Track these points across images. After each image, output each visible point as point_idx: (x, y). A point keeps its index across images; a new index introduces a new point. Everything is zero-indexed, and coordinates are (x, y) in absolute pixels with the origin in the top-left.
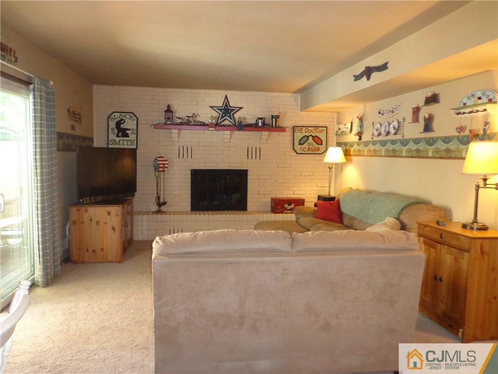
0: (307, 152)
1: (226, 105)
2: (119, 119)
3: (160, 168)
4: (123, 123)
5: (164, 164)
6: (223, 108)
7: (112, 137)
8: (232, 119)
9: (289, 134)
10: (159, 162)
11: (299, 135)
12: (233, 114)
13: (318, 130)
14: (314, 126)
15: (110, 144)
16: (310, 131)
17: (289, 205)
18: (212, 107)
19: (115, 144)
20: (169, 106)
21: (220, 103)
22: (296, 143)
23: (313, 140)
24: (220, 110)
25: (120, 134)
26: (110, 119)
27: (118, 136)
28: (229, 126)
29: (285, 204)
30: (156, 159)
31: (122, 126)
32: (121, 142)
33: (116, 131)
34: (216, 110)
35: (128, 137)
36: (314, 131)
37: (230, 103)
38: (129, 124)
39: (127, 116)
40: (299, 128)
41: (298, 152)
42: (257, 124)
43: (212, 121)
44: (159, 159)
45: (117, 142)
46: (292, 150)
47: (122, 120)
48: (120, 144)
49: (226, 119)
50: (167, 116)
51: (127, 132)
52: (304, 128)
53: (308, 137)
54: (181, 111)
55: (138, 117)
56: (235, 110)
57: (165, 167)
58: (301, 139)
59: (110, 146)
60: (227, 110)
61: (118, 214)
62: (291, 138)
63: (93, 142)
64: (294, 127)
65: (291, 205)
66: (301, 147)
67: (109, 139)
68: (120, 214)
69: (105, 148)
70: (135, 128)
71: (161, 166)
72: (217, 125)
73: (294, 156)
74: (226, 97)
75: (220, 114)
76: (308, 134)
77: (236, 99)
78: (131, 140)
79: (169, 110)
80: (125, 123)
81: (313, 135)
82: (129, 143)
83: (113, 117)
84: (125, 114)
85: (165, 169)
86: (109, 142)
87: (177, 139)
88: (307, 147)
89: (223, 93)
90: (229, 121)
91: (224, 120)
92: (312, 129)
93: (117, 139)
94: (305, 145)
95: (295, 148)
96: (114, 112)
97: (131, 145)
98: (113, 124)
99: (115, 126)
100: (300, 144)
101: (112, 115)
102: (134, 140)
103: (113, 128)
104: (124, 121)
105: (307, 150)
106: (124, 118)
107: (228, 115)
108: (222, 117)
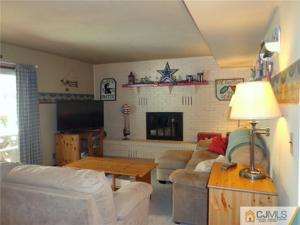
0: (227, 99)
1: (167, 69)
2: (106, 83)
3: (125, 111)
4: (108, 85)
5: (127, 109)
6: (165, 71)
7: (103, 93)
8: (171, 78)
9: (213, 86)
10: (125, 108)
11: (220, 86)
12: (171, 75)
13: (236, 82)
14: (233, 78)
15: (102, 98)
16: (229, 83)
17: (208, 139)
18: (158, 71)
19: (104, 98)
20: (131, 73)
21: (163, 68)
22: (218, 92)
23: (232, 89)
24: (163, 72)
25: (107, 92)
26: (102, 84)
27: (106, 93)
28: (168, 82)
29: (205, 138)
30: (123, 106)
31: (108, 87)
32: (107, 96)
33: (105, 90)
34: (161, 73)
35: (111, 93)
36: (232, 82)
37: (170, 67)
38: (112, 86)
39: (110, 81)
40: (220, 81)
41: (220, 99)
42: (187, 80)
43: (157, 81)
44: (125, 106)
45: (105, 96)
46: (216, 98)
47: (108, 83)
48: (107, 98)
49: (167, 78)
50: (130, 79)
51: (110, 90)
52: (224, 81)
53: (228, 87)
54: (140, 75)
55: (116, 81)
56: (172, 71)
57: (128, 111)
58: (222, 89)
59: (102, 99)
60: (167, 72)
61: (77, 140)
62: (214, 89)
63: (94, 97)
64: (216, 80)
65: (210, 139)
66: (222, 95)
67: (102, 95)
68: (78, 139)
69: (99, 101)
70: (114, 88)
71: (126, 110)
72: (161, 83)
73: (217, 102)
74: (167, 63)
75: (163, 75)
76: (227, 85)
77: (174, 64)
78: (112, 95)
79: (131, 75)
80: (109, 85)
81: (232, 86)
82: (111, 97)
83: (104, 82)
84: (109, 80)
85: (129, 112)
86: (102, 97)
87: (137, 93)
88: (227, 95)
89: (166, 61)
90: (169, 79)
91: (165, 79)
92: (231, 81)
93: (105, 95)
94: (226, 93)
95: (217, 96)
96: (104, 79)
97: (112, 98)
98: (103, 87)
99: (104, 87)
100: (221, 93)
101: (103, 81)
102: (114, 95)
103: (104, 89)
104: (109, 84)
105: (227, 97)
106: (109, 82)
107: (168, 75)
108: (164, 77)
